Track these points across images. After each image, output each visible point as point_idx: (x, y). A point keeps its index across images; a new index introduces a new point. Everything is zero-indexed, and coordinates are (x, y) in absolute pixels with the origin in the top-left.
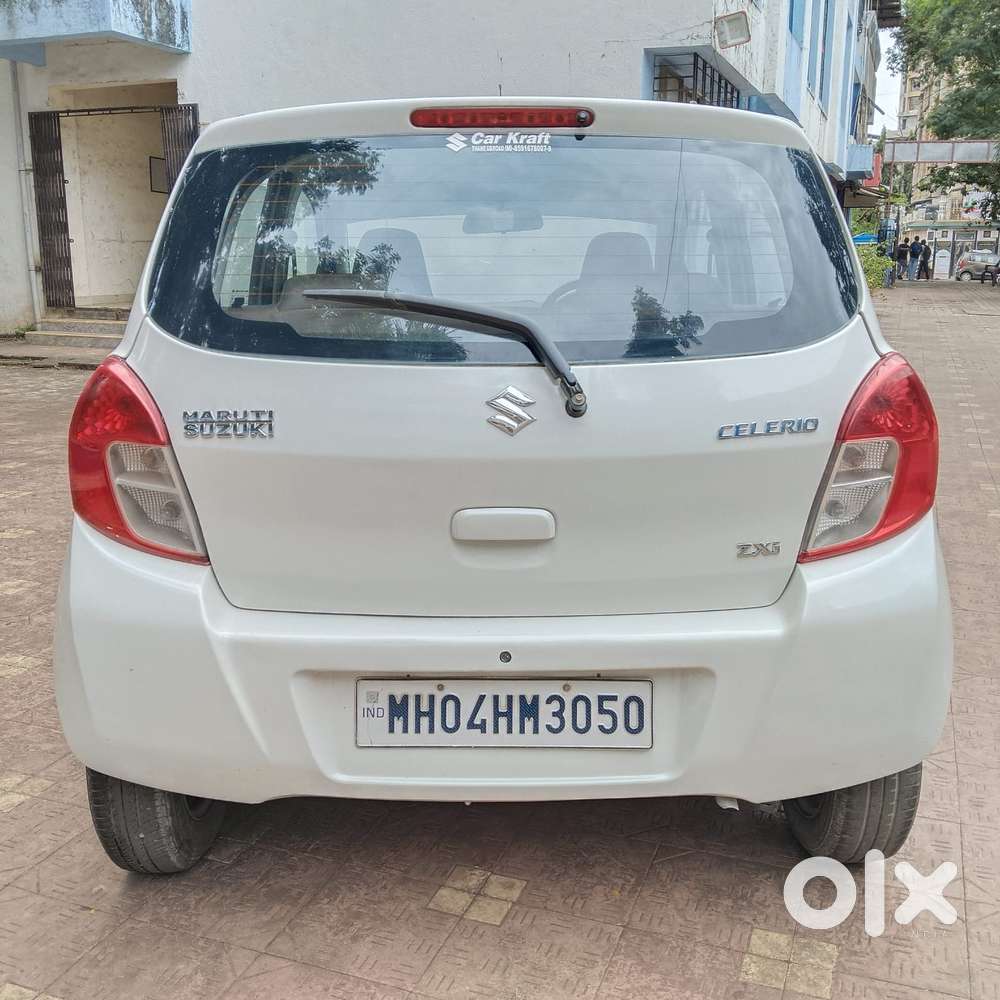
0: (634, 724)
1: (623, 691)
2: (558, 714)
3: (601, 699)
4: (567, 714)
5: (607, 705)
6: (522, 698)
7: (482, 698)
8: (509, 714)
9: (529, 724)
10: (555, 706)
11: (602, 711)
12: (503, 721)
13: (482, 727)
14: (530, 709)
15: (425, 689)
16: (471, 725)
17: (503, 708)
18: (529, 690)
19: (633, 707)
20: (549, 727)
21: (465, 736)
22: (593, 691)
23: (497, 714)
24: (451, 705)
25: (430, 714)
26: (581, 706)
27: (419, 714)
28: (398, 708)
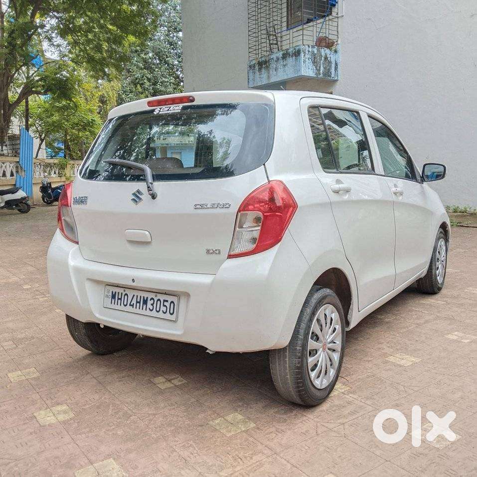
0: (172, 312)
1: (170, 299)
2: (152, 305)
3: (165, 301)
4: (155, 305)
5: (165, 303)
6: (144, 297)
7: (134, 295)
8: (140, 303)
9: (145, 307)
10: (152, 301)
11: (164, 306)
12: (138, 304)
13: (133, 306)
14: (145, 302)
15: (121, 290)
16: (130, 305)
17: (139, 300)
18: (146, 295)
19: (172, 305)
20: (149, 309)
21: (129, 308)
22: (162, 298)
23: (137, 302)
24: (126, 297)
25: (121, 299)
26: (159, 302)
27: (118, 299)
28: (113, 296)
